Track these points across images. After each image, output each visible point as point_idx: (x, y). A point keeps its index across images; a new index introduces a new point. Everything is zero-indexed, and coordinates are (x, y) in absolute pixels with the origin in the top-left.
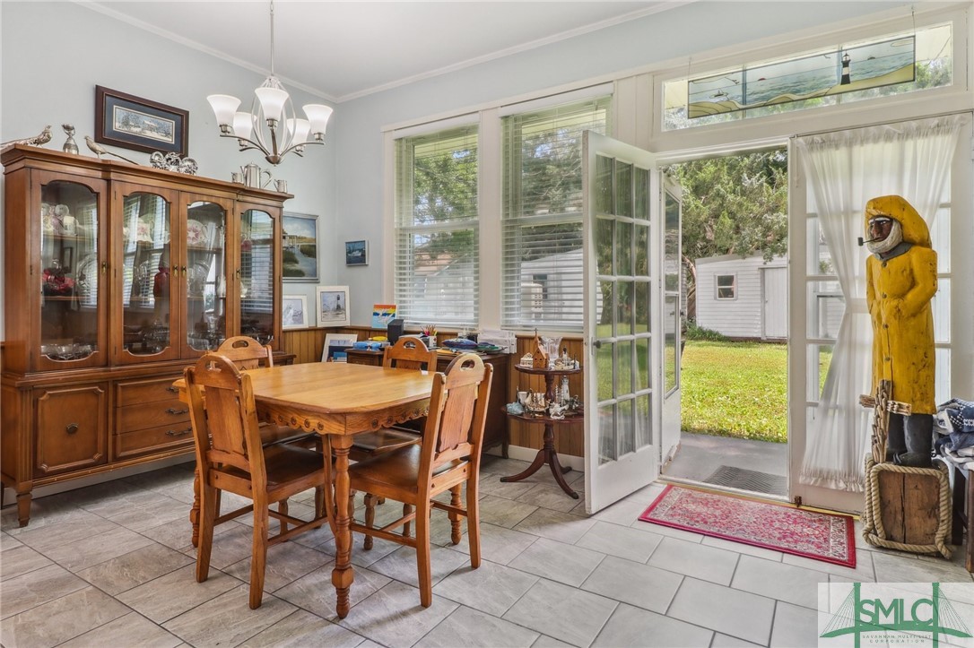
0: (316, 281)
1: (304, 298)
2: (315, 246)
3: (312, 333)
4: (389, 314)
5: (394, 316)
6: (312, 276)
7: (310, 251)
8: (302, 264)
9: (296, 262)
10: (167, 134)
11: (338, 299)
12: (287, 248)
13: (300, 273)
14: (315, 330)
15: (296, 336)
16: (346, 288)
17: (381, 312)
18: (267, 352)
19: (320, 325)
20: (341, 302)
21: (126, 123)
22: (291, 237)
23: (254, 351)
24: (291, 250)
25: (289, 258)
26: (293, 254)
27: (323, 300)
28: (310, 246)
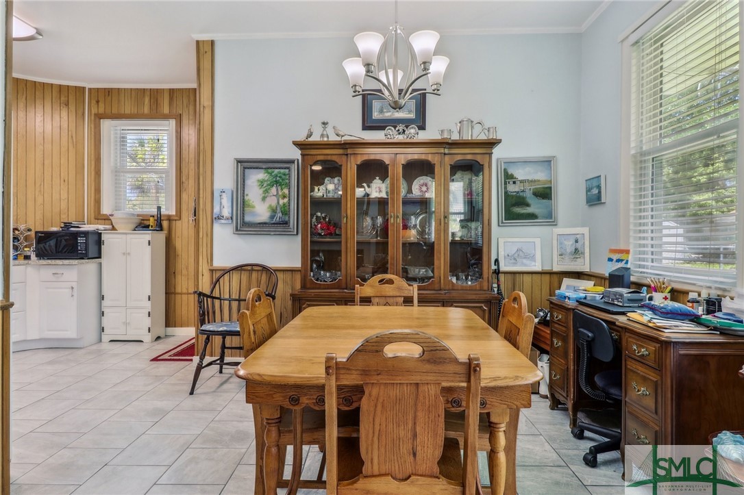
0: (554, 224)
1: (538, 241)
2: (550, 188)
3: (547, 277)
4: (622, 260)
5: (627, 263)
6: (547, 218)
7: (545, 194)
8: (535, 206)
9: (528, 205)
10: (410, 112)
11: (577, 241)
12: (518, 192)
13: (532, 216)
14: (551, 273)
15: (527, 278)
16: (585, 231)
17: (615, 257)
18: (414, 290)
19: (556, 269)
20: (579, 245)
21: (381, 111)
22: (521, 182)
23: (400, 289)
24: (521, 194)
25: (520, 201)
26: (524, 198)
27: (560, 244)
28: (544, 188)
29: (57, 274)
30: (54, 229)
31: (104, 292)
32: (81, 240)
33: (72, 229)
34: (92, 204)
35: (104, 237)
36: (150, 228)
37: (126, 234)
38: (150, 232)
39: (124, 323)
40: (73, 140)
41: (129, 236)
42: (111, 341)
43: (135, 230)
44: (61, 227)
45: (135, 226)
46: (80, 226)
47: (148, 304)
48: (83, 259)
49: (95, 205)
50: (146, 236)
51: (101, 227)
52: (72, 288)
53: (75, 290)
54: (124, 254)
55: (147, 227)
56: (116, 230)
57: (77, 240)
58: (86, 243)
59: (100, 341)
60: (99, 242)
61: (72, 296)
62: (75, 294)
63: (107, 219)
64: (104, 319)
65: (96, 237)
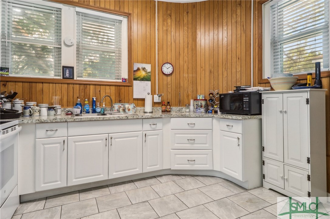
29: (229, 126)
30: (230, 92)
31: (265, 145)
32: (246, 99)
33: (241, 91)
34: (257, 72)
35: (264, 97)
36: (308, 86)
37: (282, 93)
38: (309, 89)
39: (282, 177)
40: (244, 28)
41: (285, 95)
42: (270, 189)
43: (292, 89)
44: (234, 90)
45: (291, 85)
46: (246, 88)
47: (308, 166)
48: (247, 115)
49: (258, 73)
50: (305, 94)
51: (261, 88)
52: (238, 139)
53: (241, 140)
54: (281, 112)
55: (304, 85)
56: (274, 90)
57: (243, 99)
58: (249, 102)
59: (262, 186)
60: (260, 102)
61: (239, 145)
62: (241, 143)
63: (267, 82)
64: (265, 168)
65: (257, 97)
